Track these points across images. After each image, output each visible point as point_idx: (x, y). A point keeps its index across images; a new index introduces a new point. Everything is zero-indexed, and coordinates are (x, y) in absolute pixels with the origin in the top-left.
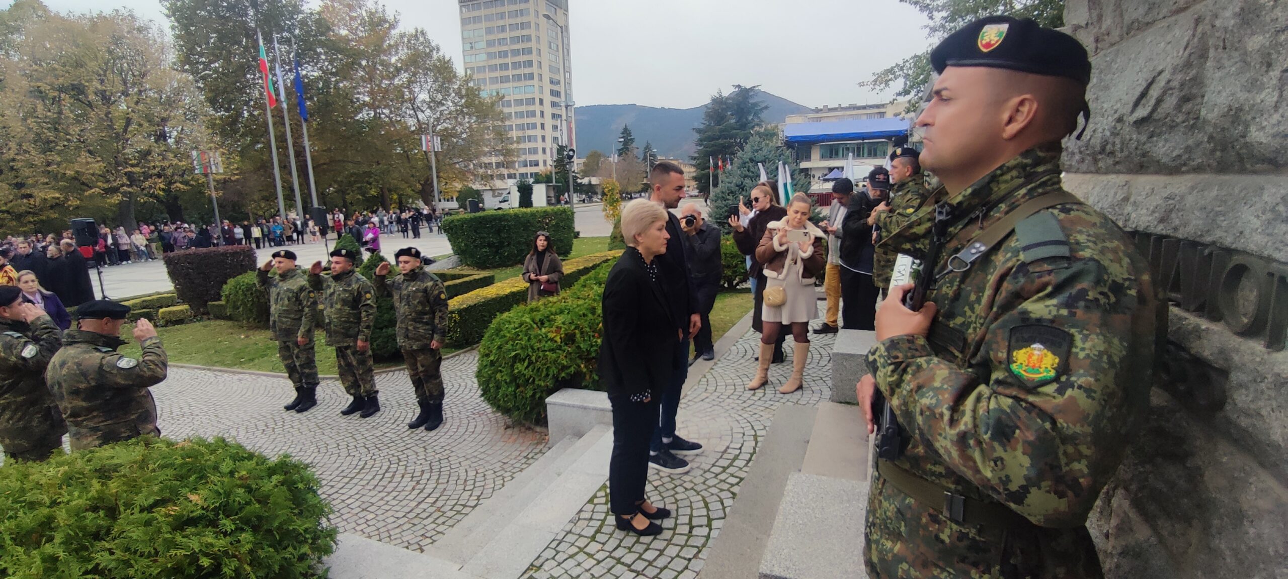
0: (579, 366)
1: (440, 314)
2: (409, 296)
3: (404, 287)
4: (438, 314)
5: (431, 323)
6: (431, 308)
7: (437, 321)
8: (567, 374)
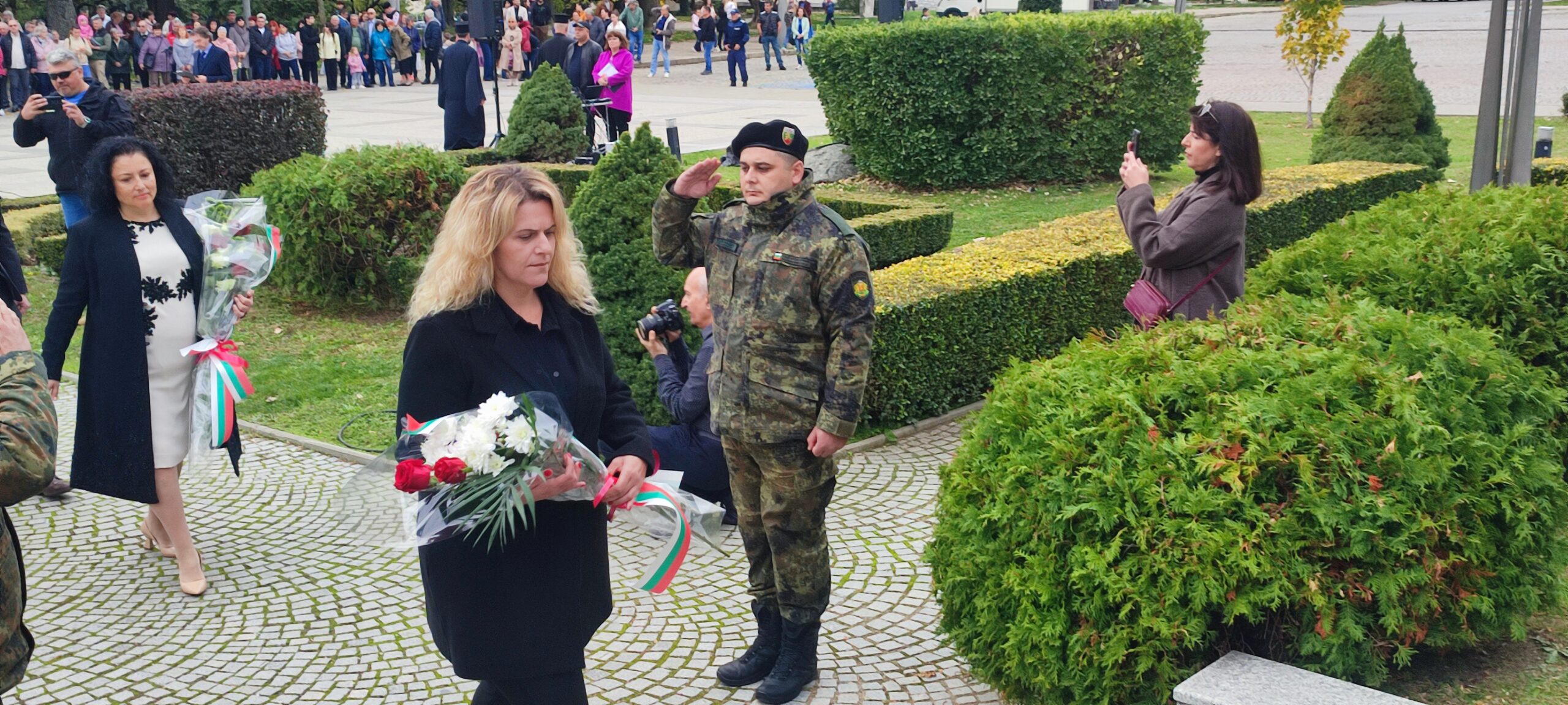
0: (1300, 584)
1: (846, 347)
2: (760, 276)
3: (749, 246)
4: (840, 347)
5: (816, 368)
6: (822, 320)
7: (833, 367)
8: (1255, 605)
